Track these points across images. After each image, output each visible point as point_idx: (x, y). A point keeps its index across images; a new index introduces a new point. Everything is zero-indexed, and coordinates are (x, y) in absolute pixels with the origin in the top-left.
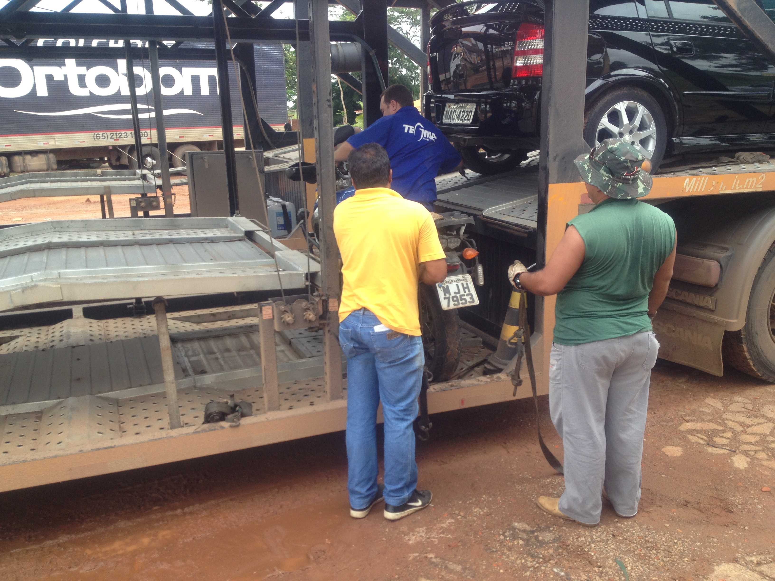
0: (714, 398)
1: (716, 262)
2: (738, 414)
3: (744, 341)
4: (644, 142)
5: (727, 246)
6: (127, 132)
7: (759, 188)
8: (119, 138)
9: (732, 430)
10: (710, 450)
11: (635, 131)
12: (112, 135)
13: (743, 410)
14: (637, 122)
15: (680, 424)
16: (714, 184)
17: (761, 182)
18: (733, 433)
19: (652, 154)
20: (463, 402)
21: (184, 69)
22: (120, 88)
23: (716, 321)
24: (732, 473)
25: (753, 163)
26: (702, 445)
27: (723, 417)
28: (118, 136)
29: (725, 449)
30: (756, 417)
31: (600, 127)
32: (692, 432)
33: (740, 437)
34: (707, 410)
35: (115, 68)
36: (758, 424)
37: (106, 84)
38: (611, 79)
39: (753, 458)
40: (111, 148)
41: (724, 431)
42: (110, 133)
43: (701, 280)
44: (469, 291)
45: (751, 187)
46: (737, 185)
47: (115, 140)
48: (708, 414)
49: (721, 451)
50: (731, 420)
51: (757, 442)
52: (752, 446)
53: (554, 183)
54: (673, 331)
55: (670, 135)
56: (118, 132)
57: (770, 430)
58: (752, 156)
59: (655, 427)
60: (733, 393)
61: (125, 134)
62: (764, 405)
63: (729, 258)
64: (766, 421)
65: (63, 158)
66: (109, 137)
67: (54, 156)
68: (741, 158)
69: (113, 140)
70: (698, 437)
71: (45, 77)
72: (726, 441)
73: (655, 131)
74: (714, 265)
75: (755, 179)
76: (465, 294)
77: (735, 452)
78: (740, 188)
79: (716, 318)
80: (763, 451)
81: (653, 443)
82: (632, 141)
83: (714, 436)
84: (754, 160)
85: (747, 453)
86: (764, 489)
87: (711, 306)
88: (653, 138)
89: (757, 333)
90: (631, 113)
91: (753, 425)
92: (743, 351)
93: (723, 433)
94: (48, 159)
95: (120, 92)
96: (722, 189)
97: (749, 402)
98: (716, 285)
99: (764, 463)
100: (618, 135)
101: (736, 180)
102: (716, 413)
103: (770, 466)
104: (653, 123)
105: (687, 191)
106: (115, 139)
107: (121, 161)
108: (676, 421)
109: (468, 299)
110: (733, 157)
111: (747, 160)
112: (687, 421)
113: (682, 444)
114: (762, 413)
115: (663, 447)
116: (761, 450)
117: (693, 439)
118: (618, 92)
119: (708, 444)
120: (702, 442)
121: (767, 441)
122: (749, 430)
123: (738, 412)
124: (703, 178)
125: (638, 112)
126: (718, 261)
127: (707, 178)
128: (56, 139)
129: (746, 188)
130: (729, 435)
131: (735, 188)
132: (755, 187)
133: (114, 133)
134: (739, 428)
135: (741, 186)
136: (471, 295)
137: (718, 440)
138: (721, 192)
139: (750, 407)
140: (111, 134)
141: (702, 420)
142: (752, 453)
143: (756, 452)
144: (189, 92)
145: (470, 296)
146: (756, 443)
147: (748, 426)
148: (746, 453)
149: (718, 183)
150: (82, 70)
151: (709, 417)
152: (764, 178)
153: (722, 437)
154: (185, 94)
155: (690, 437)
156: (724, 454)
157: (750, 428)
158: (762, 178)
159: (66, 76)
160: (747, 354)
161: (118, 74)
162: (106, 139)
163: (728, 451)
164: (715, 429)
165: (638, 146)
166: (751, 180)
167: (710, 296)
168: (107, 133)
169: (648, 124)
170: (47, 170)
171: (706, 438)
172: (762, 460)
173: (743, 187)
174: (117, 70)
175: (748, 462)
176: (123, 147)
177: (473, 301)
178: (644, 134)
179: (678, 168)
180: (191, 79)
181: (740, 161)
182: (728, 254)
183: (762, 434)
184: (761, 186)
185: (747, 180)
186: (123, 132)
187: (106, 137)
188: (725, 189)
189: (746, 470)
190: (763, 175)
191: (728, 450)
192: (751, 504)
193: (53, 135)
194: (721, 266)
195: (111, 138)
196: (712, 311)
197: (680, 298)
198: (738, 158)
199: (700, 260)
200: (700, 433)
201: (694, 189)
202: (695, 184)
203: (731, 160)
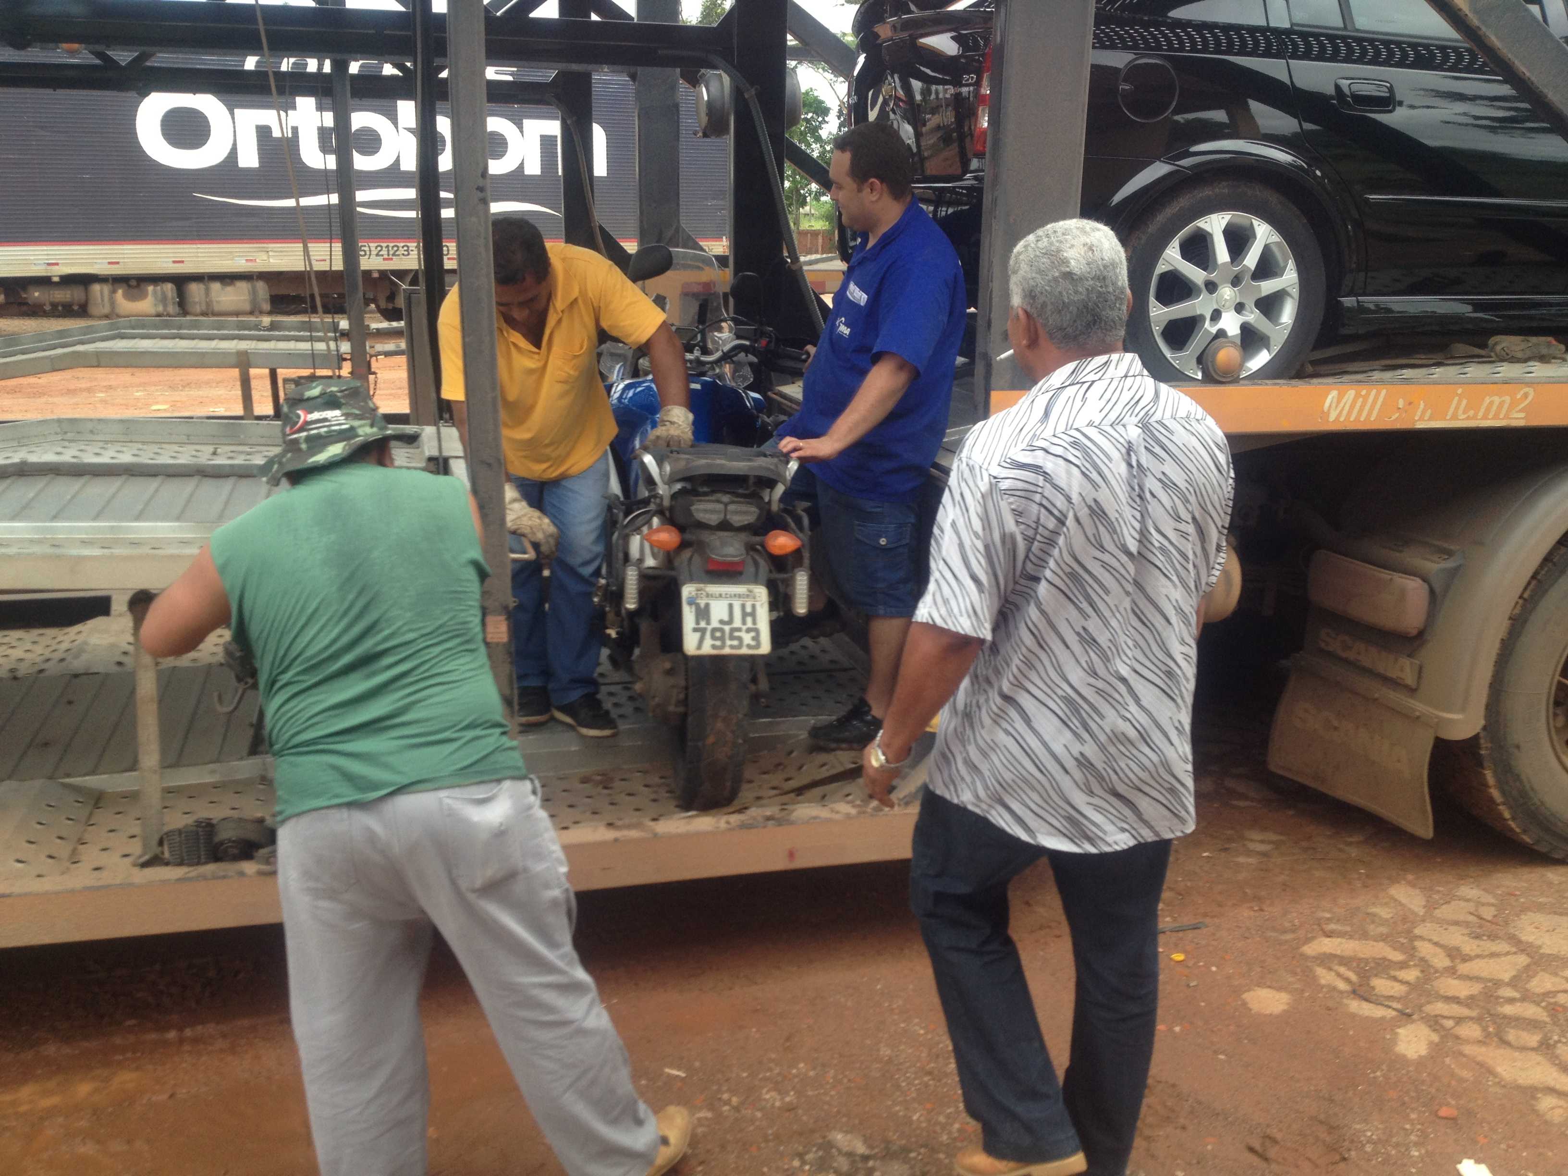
0: (1413, 886)
1: (1419, 581)
2: (1452, 928)
3: (1486, 764)
4: (1269, 305)
5: (1453, 547)
6: (409, 244)
7: (1518, 419)
8: (394, 255)
9: (1424, 965)
10: (1355, 1006)
11: (1247, 278)
12: (379, 248)
13: (1471, 918)
14: (1251, 259)
15: (1308, 940)
16: (1401, 406)
17: (1522, 405)
18: (1422, 971)
19: (1287, 332)
20: (791, 855)
21: (527, 123)
22: (399, 156)
23: (1417, 714)
24: (1384, 1067)
25: (1525, 361)
26: (1341, 992)
27: (1417, 931)
28: (391, 253)
29: (1390, 1007)
30: (1493, 937)
31: (1161, 268)
32: (1326, 960)
33: (1435, 983)
34: (1384, 913)
35: (393, 117)
36: (1493, 955)
37: (373, 148)
38: (1186, 162)
39: (1447, 1035)
40: (376, 275)
41: (1403, 965)
42: (376, 244)
43: (1386, 620)
44: (754, 622)
45: (1494, 418)
46: (1460, 411)
47: (384, 259)
48: (1384, 922)
49: (1378, 1012)
50: (1430, 940)
51: (1472, 997)
52: (1455, 1006)
53: (1002, 389)
54: (1336, 728)
55: (1334, 289)
56: (391, 245)
57: (1514, 973)
58: (1523, 345)
59: (1249, 941)
60: (1461, 878)
61: (406, 248)
62: (1524, 910)
63: (1453, 573)
64: (1514, 950)
65: (283, 291)
66: (374, 252)
67: (266, 287)
68: (1498, 348)
69: (380, 259)
70: (1339, 975)
71: (254, 130)
72: (1398, 989)
73: (1297, 281)
74: (1414, 587)
75: (1507, 399)
76: (744, 628)
77: (1409, 1016)
78: (1468, 418)
79: (1418, 706)
80: (1479, 1020)
81: (1229, 977)
82: (1238, 301)
83: (1376, 975)
84: (1528, 353)
85: (1436, 1022)
86: (1443, 1112)
87: (1409, 679)
88: (1292, 297)
89: (1518, 747)
90: (1238, 240)
91: (1478, 956)
92: (1486, 785)
93: (1401, 968)
94: (254, 292)
95: (399, 165)
96: (1421, 419)
97: (1493, 901)
98: (1421, 634)
99: (1467, 1049)
100: (1203, 287)
101: (1457, 398)
102: (1404, 920)
103: (1480, 1058)
104: (1291, 264)
105: (1332, 417)
106: (386, 256)
107: (395, 301)
108: (1301, 933)
109: (747, 638)
110: (1483, 346)
111: (1514, 354)
112: (1329, 934)
113: (1296, 986)
114: (1512, 931)
115: (1249, 990)
116: (1471, 1019)
117: (1325, 977)
118: (1206, 192)
119: (1354, 992)
120: (1342, 986)
121: (1498, 997)
122: (1464, 968)
123: (1456, 923)
124: (1374, 392)
125: (1255, 237)
126: (1426, 580)
127: (1384, 392)
128: (270, 254)
129: (1485, 417)
130: (1411, 975)
131: (1455, 417)
132: (1506, 417)
133: (384, 245)
134: (1440, 961)
135: (1471, 413)
136: (757, 631)
137: (1382, 985)
138: (1420, 426)
139: (1488, 913)
140: (376, 247)
141: (1364, 936)
142: (1449, 1023)
143: (1459, 1020)
144: (533, 168)
145: (753, 634)
146: (1469, 1002)
147: (1466, 959)
148: (1434, 1022)
149: (1410, 404)
150: (327, 118)
151: (1383, 930)
152: (1530, 398)
153: (1395, 979)
154: (526, 173)
155: (1320, 971)
156: (1383, 1018)
157: (1467, 964)
158: (1526, 396)
159: (295, 130)
160: (1495, 794)
161: (397, 127)
162: (367, 257)
163: (1394, 1013)
164: (1384, 959)
165: (1252, 313)
166: (1497, 400)
167: (1409, 656)
168: (371, 245)
169: (1282, 264)
170: (251, 313)
171: (1353, 977)
172: (1467, 1041)
173: (1476, 414)
174: (395, 122)
175: (1431, 1043)
176: (401, 274)
177: (758, 646)
178: (1268, 287)
179: (1356, 364)
180: (539, 143)
181: (1496, 354)
182: (1450, 564)
183: (1490, 980)
184: (1522, 415)
185: (1487, 400)
186: (402, 244)
187: (368, 253)
188: (1429, 420)
189: (1421, 1063)
190: (1527, 390)
191: (1394, 1009)
192: (1397, 1145)
193: (265, 245)
194: (1432, 592)
195: (377, 255)
196: (1412, 691)
197: (1351, 655)
198: (1493, 349)
199: (1385, 575)
200: (1345, 965)
201: (1350, 413)
202: (1352, 407)
203: (1477, 351)
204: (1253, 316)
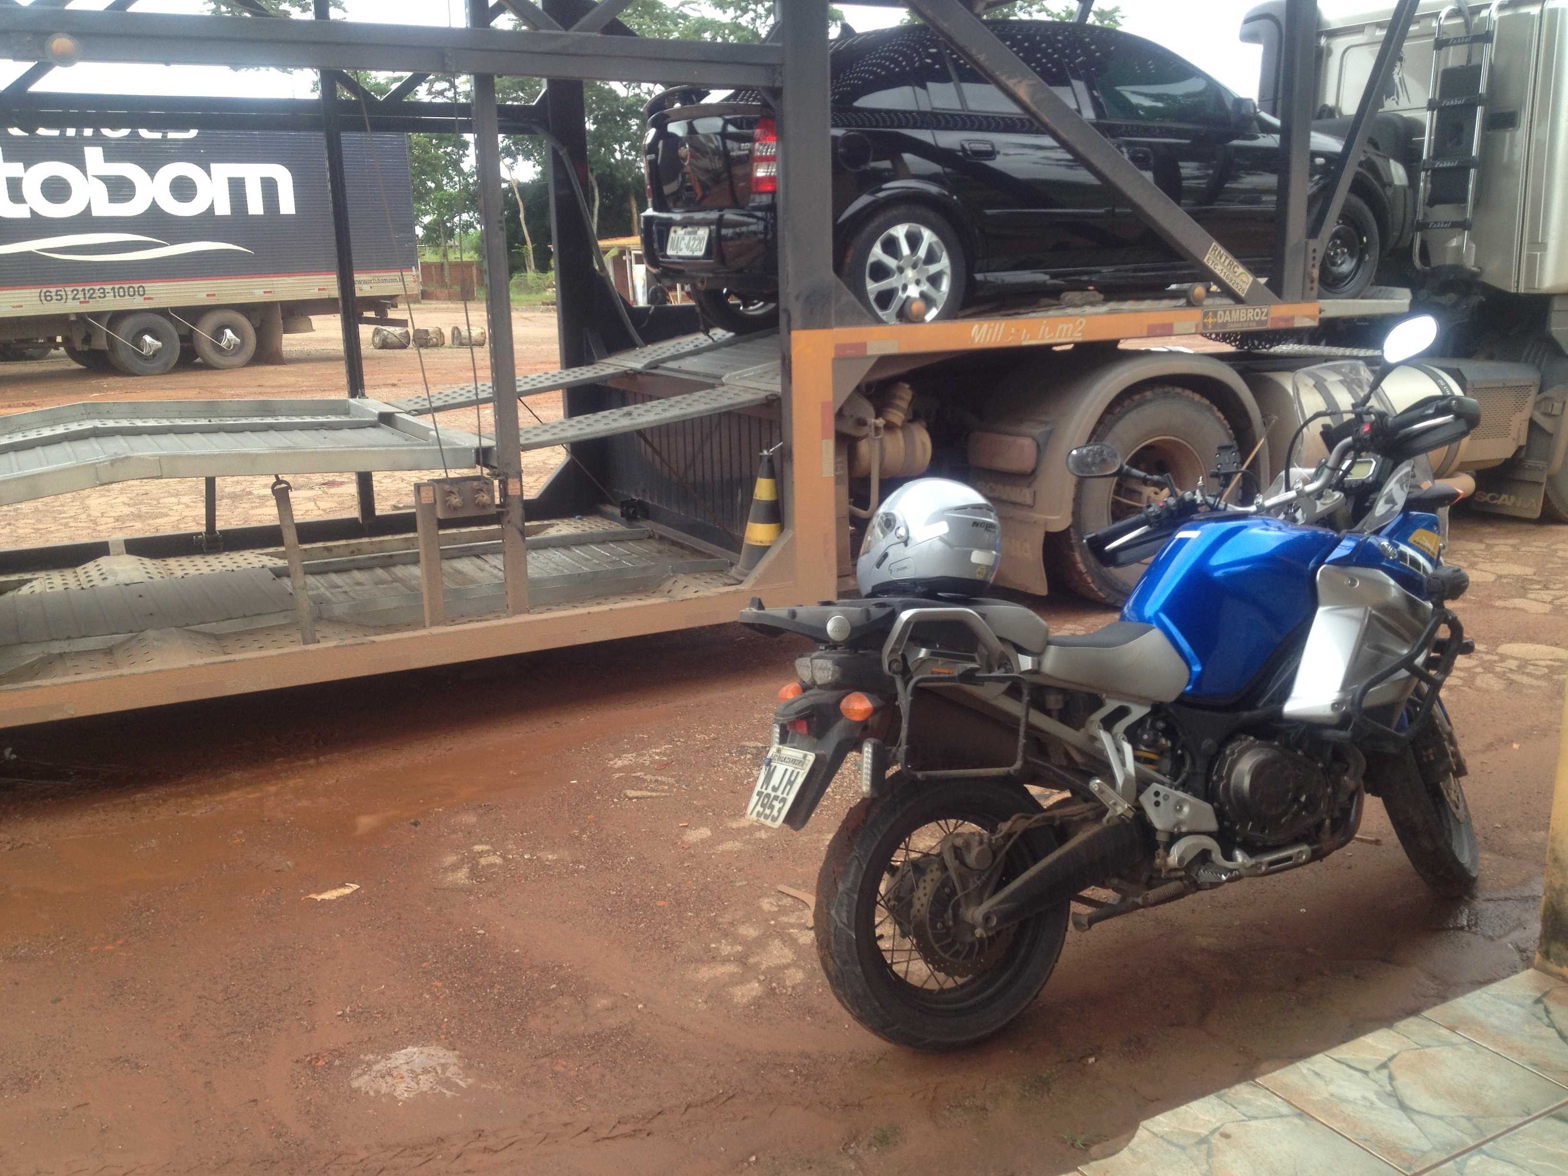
1: (1031, 440)
4: (934, 280)
5: (1048, 419)
6: (105, 287)
7: (1078, 337)
8: (90, 298)
11: (920, 265)
12: (75, 292)
14: (922, 252)
16: (1012, 333)
17: (1080, 330)
19: (945, 296)
21: (213, 166)
22: (89, 203)
23: (1034, 519)
25: (1083, 305)
28: (88, 296)
31: (871, 259)
35: (80, 164)
37: (62, 196)
38: (881, 195)
40: (73, 318)
42: (72, 289)
43: (1013, 465)
45: (1066, 336)
46: (1046, 334)
47: (81, 302)
53: (799, 330)
55: (971, 270)
56: (87, 288)
58: (1080, 297)
61: (102, 291)
63: (1049, 433)
66: (70, 296)
68: (1066, 299)
69: (77, 303)
73: (949, 264)
74: (1029, 443)
75: (1071, 325)
78: (1051, 338)
79: (1034, 515)
82: (916, 278)
84: (1083, 301)
88: (947, 275)
90: (914, 241)
95: (90, 211)
96: (1025, 339)
98: (1034, 472)
100: (896, 270)
101: (1044, 327)
104: (945, 254)
105: (977, 340)
106: (82, 300)
107: (92, 343)
110: (1058, 299)
111: (1074, 302)
118: (894, 212)
124: (998, 324)
125: (923, 238)
126: (1034, 439)
127: (1003, 324)
129: (1060, 337)
131: (1043, 338)
132: (1072, 337)
133: (80, 288)
135: (1052, 335)
138: (1025, 343)
140: (72, 291)
144: (223, 208)
149: (1019, 330)
150: (16, 169)
152: (1084, 325)
154: (216, 214)
158: (1081, 323)
161: (86, 175)
162: (63, 301)
165: (925, 285)
166: (1065, 327)
167: (1028, 486)
168: (67, 289)
169: (939, 254)
173: (1055, 334)
176: (97, 316)
178: (933, 269)
180: (227, 185)
181: (1064, 303)
182: (1047, 429)
184: (1080, 334)
185: (1060, 327)
186: (98, 287)
187: (64, 297)
188: (1030, 339)
190: (1081, 319)
194: (1038, 445)
195: (74, 299)
196: (1031, 507)
198: (1063, 300)
199: (1011, 439)
201: (985, 339)
202: (987, 332)
203: (1056, 302)
204: (925, 287)
